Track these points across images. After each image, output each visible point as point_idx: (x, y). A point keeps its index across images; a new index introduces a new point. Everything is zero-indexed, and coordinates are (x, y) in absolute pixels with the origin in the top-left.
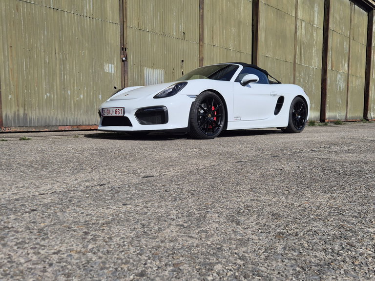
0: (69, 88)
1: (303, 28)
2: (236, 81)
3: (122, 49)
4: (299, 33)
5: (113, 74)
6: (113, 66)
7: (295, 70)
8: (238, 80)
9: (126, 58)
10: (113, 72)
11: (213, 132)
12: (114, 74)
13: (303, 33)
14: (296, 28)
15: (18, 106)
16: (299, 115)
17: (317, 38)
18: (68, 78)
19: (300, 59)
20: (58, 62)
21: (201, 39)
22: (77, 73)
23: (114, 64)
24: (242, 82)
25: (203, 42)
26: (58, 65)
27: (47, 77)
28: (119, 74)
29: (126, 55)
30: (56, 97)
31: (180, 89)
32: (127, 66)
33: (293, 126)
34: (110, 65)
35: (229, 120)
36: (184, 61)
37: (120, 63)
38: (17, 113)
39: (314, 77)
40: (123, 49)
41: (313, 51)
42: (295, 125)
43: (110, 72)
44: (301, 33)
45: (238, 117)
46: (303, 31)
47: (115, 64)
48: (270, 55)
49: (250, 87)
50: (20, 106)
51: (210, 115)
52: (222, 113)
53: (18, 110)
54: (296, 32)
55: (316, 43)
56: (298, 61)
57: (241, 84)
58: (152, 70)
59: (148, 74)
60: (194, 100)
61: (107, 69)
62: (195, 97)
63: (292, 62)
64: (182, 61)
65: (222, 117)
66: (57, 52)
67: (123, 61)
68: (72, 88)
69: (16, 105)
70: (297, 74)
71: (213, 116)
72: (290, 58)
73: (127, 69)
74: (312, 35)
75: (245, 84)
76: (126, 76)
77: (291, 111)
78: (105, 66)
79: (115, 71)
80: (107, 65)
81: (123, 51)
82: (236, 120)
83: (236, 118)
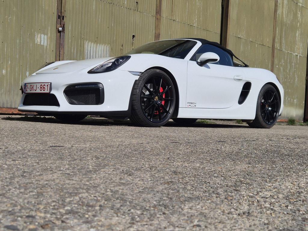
1: (285, 6)
3: (59, 17)
4: (279, 11)
5: (45, 47)
6: (46, 37)
7: (273, 56)
8: (193, 59)
9: (63, 29)
10: (45, 45)
11: (160, 119)
12: (47, 47)
13: (284, 12)
14: (276, 6)
16: (269, 106)
17: (302, 19)
19: (281, 43)
21: (159, 11)
22: (1, 43)
23: (47, 35)
24: (199, 61)
25: (160, 15)
28: (53, 47)
29: (64, 25)
31: (121, 64)
32: (64, 39)
33: (261, 119)
34: (42, 36)
35: (180, 106)
36: (136, 36)
37: (55, 34)
39: (297, 66)
40: (61, 17)
41: (297, 35)
42: (264, 118)
43: (42, 44)
44: (282, 12)
45: (192, 103)
46: (284, 9)
47: (49, 35)
48: (242, 35)
49: (208, 67)
51: (157, 97)
52: (172, 97)
54: (276, 11)
55: (301, 25)
56: (277, 46)
57: (198, 63)
58: (95, 45)
59: (89, 50)
60: (137, 78)
61: (39, 40)
62: (139, 74)
63: (271, 46)
64: (133, 36)
65: (172, 101)
67: (59, 32)
70: (276, 61)
71: (161, 99)
72: (268, 41)
73: (64, 41)
74: (295, 15)
75: (202, 64)
76: (61, 51)
77: (259, 101)
78: (36, 37)
79: (49, 43)
80: (39, 36)
81: (59, 20)
82: (190, 107)
83: (190, 104)
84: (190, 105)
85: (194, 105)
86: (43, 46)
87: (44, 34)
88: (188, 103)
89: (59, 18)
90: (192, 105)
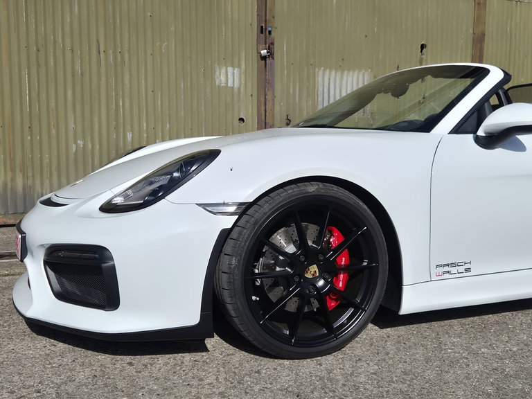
0: (128, 127)
2: (458, 129)
3: (262, 30)
5: (236, 90)
6: (236, 71)
8: (468, 125)
9: (271, 54)
10: (236, 85)
12: (239, 89)
15: (13, 170)
18: (127, 105)
20: (103, 70)
22: (150, 92)
23: (239, 67)
24: (481, 132)
26: (103, 79)
27: (78, 107)
28: (252, 87)
29: (273, 44)
30: (97, 147)
32: (273, 70)
34: (230, 69)
37: (255, 63)
38: (9, 187)
40: (265, 31)
43: (230, 84)
45: (454, 265)
47: (243, 67)
50: (18, 169)
51: (314, 268)
52: (373, 258)
53: (13, 180)
58: (339, 75)
59: (326, 85)
60: (229, 222)
61: (223, 78)
64: (423, 47)
66: (102, 49)
67: (264, 58)
68: (136, 126)
69: (8, 168)
71: (329, 270)
73: (273, 76)
75: (490, 141)
76: (269, 93)
78: (217, 73)
79: (243, 82)
80: (223, 70)
81: (263, 36)
82: (447, 276)
83: (446, 269)
84: (444, 272)
85: (462, 269)
86: (233, 88)
87: (233, 66)
88: (437, 266)
89: (262, 32)
90: (453, 270)
